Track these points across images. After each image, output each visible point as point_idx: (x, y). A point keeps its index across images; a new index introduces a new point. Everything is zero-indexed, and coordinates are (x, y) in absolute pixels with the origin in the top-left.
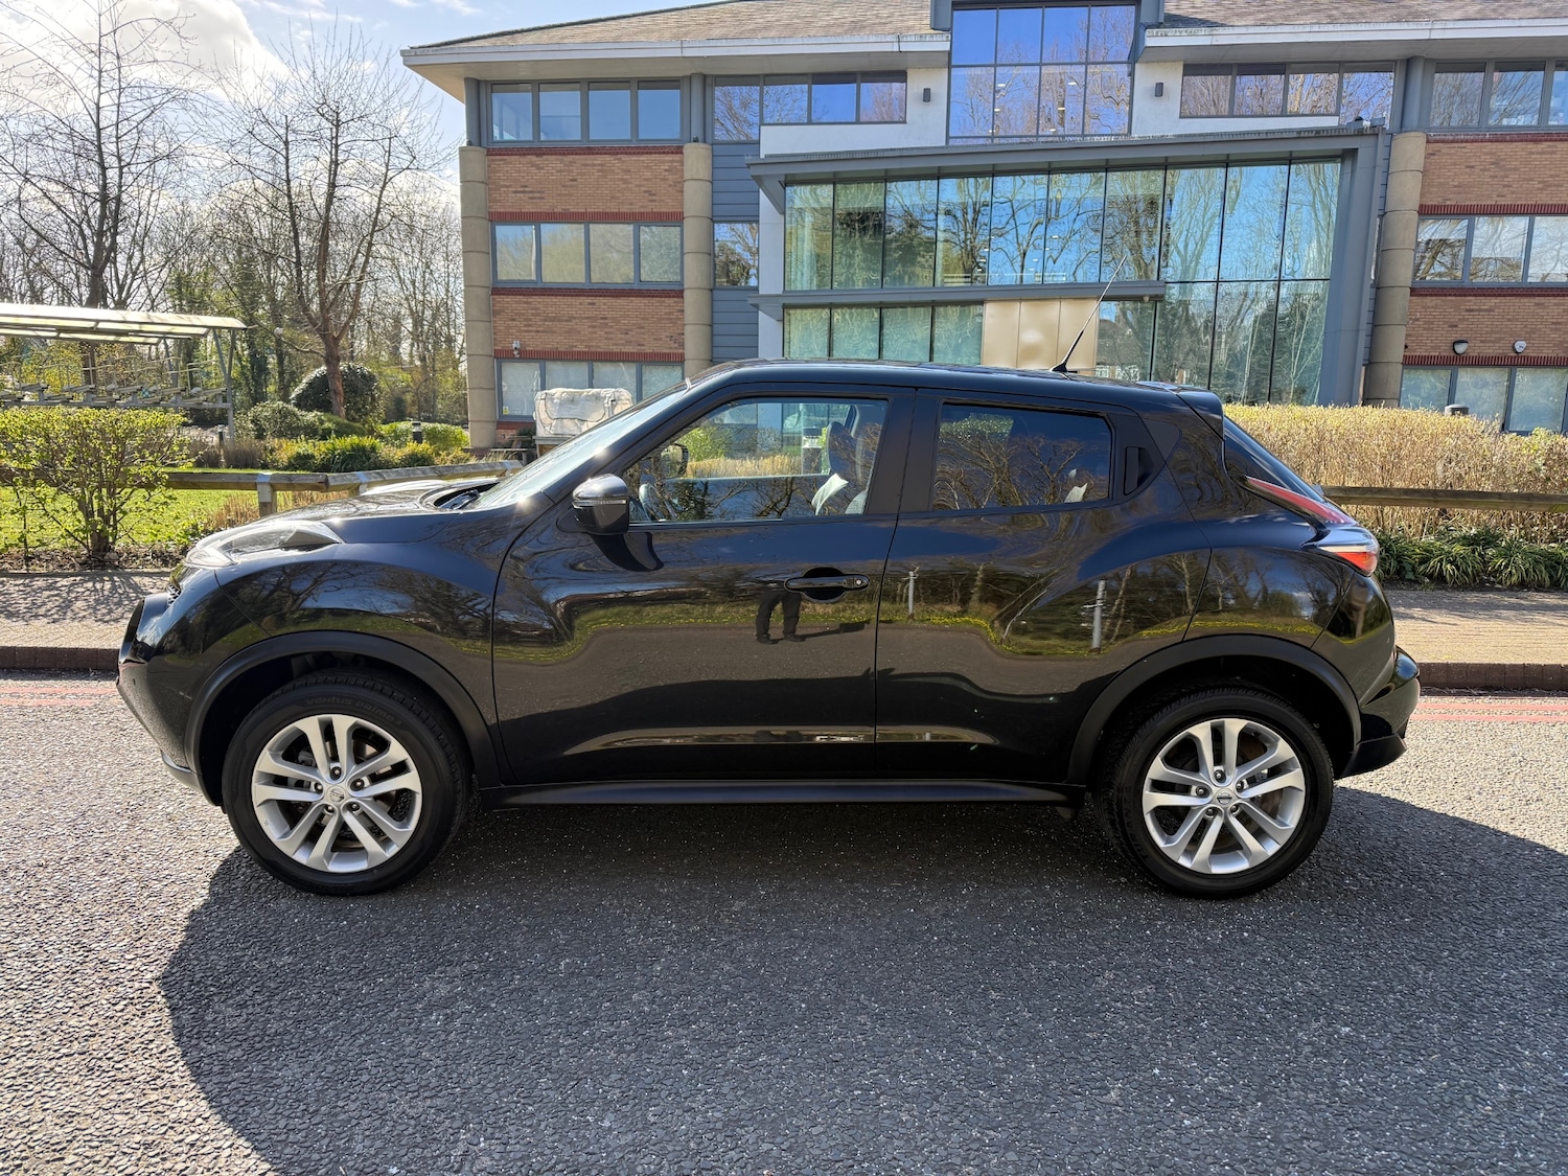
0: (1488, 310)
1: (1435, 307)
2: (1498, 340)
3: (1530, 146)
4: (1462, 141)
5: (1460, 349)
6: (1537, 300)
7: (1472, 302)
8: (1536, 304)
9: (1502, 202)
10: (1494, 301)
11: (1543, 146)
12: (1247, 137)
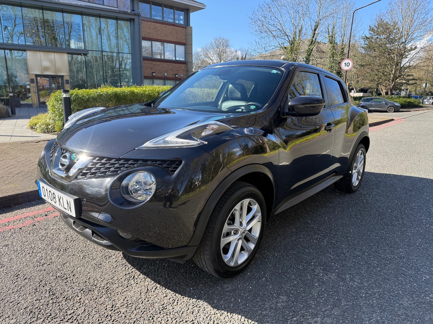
0: (158, 65)
1: (147, 63)
2: (161, 73)
3: (161, 25)
4: (147, 21)
5: (154, 74)
6: (167, 63)
7: (155, 63)
8: (167, 64)
9: (158, 38)
10: (159, 63)
11: (164, 25)
12: (106, 10)
